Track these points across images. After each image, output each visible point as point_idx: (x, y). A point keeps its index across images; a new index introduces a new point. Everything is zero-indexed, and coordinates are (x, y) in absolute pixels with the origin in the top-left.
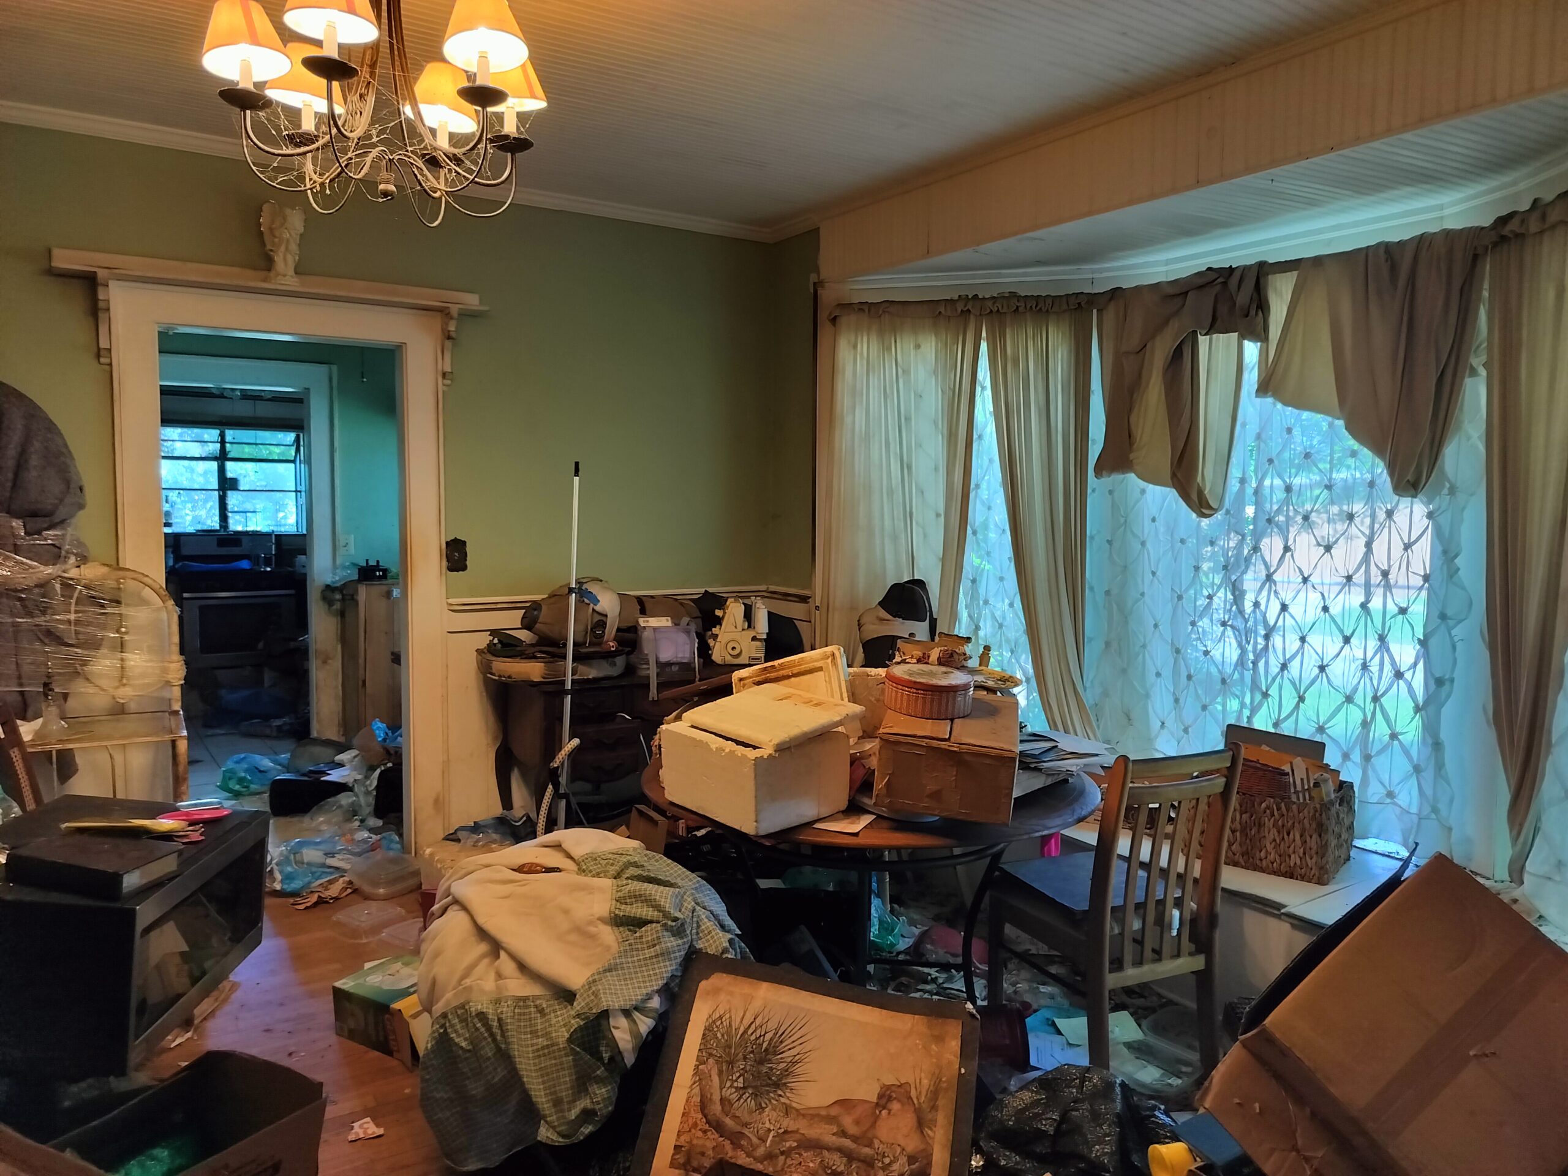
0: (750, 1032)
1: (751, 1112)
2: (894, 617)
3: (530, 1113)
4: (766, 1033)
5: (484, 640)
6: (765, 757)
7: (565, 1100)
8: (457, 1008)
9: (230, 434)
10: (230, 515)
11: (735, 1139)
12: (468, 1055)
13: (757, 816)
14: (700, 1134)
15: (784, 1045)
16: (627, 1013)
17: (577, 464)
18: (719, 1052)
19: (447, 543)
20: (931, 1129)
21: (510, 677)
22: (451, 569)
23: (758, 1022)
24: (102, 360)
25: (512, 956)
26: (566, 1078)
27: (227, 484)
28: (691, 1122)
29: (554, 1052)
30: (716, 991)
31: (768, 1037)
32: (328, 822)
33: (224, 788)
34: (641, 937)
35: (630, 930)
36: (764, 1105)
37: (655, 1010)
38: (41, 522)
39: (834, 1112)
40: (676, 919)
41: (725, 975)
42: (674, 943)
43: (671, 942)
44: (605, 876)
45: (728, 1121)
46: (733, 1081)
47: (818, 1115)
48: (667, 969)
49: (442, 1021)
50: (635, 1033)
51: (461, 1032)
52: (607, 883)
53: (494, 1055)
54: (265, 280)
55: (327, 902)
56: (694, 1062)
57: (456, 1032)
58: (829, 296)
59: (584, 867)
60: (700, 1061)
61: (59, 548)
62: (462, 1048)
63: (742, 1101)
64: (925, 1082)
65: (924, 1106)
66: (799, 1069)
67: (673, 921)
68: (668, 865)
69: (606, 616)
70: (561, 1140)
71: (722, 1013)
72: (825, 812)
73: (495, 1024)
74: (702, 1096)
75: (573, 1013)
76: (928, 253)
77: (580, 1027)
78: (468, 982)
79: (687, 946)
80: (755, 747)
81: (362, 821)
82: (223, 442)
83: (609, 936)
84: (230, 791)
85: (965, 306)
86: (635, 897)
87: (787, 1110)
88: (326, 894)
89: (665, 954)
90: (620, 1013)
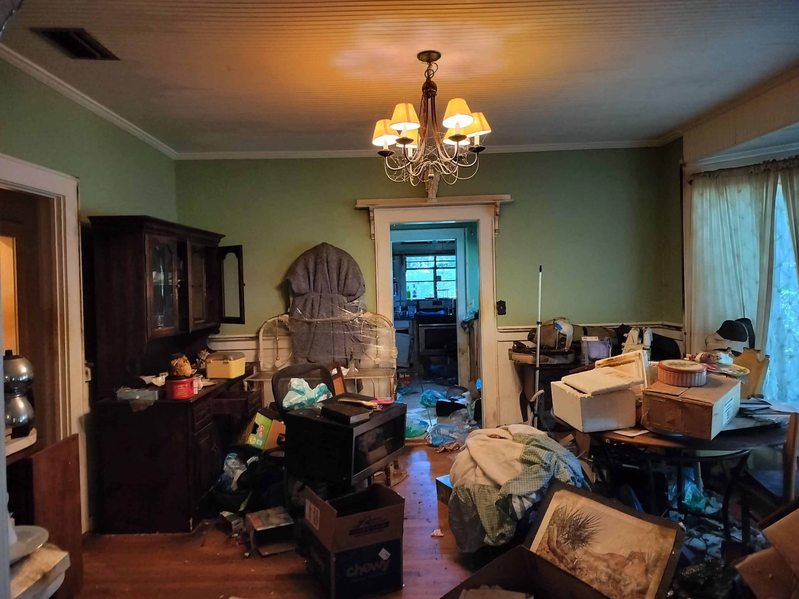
0: (574, 516)
1: (569, 549)
2: (725, 339)
3: (483, 532)
4: (581, 518)
5: (511, 345)
6: (586, 397)
7: (495, 528)
8: (460, 486)
9: (438, 258)
10: (437, 291)
11: (561, 559)
12: (464, 505)
13: (583, 423)
14: (546, 553)
15: (589, 525)
16: (520, 497)
17: (541, 267)
18: (559, 522)
19: (497, 303)
20: (651, 575)
21: (519, 361)
22: (499, 314)
23: (578, 513)
24: (372, 238)
25: (481, 469)
26: (496, 521)
27: (437, 279)
28: (542, 547)
29: (492, 508)
30: (562, 497)
31: (582, 520)
32: (456, 420)
33: (422, 403)
34: (531, 469)
35: (528, 466)
36: (576, 548)
37: (533, 499)
38: (352, 298)
39: (607, 557)
40: (546, 464)
41: (567, 491)
42: (545, 474)
43: (543, 473)
44: (523, 443)
45: (558, 551)
46: (563, 535)
47: (599, 557)
48: (540, 484)
49: (456, 490)
50: (522, 507)
51: (462, 495)
52: (521, 445)
53: (473, 506)
54: (425, 202)
55: (448, 451)
56: (548, 524)
57: (460, 495)
58: (688, 170)
59: (515, 438)
60: (550, 524)
61: (358, 307)
62: (462, 502)
63: (566, 544)
64: (653, 554)
65: (650, 564)
66: (594, 536)
67: (545, 464)
68: (554, 443)
69: (566, 335)
70: (493, 544)
71: (563, 506)
72: (621, 426)
73: (473, 494)
74: (549, 538)
75: (499, 493)
76: (736, 143)
77: (500, 499)
78: (465, 476)
79: (551, 476)
80: (584, 393)
81: (469, 422)
82: (435, 261)
83: (519, 467)
84: (424, 405)
85: (766, 167)
86: (531, 452)
87: (586, 552)
88: (447, 448)
89: (540, 477)
90: (517, 497)
